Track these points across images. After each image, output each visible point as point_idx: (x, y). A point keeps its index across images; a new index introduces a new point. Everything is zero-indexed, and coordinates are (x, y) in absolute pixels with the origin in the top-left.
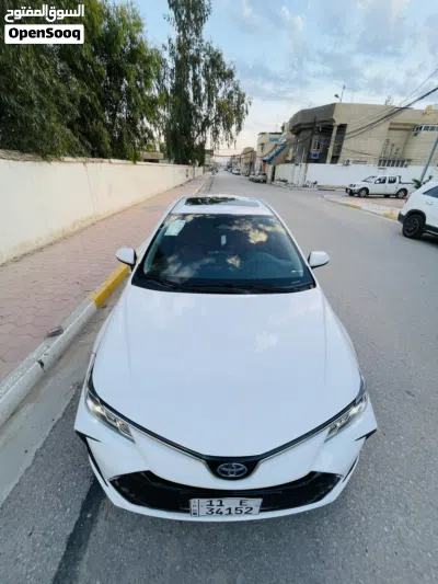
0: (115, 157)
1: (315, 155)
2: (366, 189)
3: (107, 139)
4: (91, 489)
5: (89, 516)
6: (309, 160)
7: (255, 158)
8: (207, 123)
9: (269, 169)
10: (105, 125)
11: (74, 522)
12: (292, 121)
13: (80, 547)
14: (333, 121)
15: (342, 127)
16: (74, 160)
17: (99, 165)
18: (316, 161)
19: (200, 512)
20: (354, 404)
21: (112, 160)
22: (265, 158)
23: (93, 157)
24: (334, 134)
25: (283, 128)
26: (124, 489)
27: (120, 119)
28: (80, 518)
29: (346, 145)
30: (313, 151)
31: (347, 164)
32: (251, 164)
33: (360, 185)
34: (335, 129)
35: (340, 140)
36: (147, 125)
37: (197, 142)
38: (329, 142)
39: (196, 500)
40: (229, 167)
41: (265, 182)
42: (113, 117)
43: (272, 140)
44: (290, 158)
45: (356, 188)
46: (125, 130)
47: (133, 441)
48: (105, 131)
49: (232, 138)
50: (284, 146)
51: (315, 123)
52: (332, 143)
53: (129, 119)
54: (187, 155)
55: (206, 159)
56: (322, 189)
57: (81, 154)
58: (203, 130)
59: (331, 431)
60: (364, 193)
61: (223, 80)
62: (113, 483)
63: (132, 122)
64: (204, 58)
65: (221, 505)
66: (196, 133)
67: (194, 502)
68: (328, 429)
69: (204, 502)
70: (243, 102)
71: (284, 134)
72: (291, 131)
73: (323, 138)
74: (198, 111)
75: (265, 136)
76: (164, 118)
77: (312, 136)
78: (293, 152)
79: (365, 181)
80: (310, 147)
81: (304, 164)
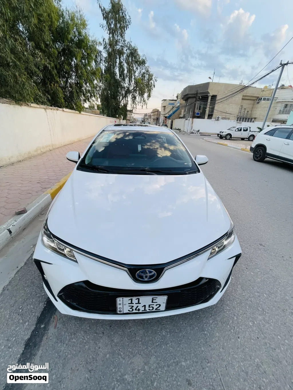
0: (67, 107)
1: (198, 114)
2: (230, 135)
3: (61, 95)
5: (42, 326)
6: (194, 117)
7: (159, 115)
8: (128, 91)
9: (169, 122)
10: (60, 87)
11: (31, 331)
12: (183, 92)
14: (208, 93)
15: (214, 97)
16: (38, 106)
17: (55, 111)
18: (199, 117)
19: (124, 309)
20: (227, 235)
21: (64, 109)
22: (166, 116)
23: (52, 106)
24: (209, 101)
25: (177, 97)
27: (70, 84)
28: (36, 328)
29: (217, 107)
30: (197, 111)
31: (218, 119)
32: (158, 119)
33: (226, 132)
34: (210, 98)
35: (213, 103)
37: (122, 104)
38: (206, 105)
39: (121, 299)
42: (67, 82)
43: (170, 104)
44: (182, 116)
45: (224, 134)
46: (74, 91)
47: (76, 262)
48: (60, 90)
49: (144, 101)
50: (178, 108)
51: (197, 94)
52: (208, 106)
53: (77, 84)
54: (115, 112)
55: (128, 116)
56: (202, 134)
57: (43, 103)
58: (126, 96)
60: (229, 137)
61: (139, 66)
63: (79, 85)
64: (126, 51)
66: (121, 97)
67: (119, 301)
69: (127, 300)
70: (151, 79)
71: (179, 100)
72: (183, 98)
73: (203, 103)
74: (122, 84)
75: (165, 102)
76: (100, 87)
77: (196, 101)
78: (184, 112)
79: (229, 129)
80: (195, 108)
81: (191, 119)
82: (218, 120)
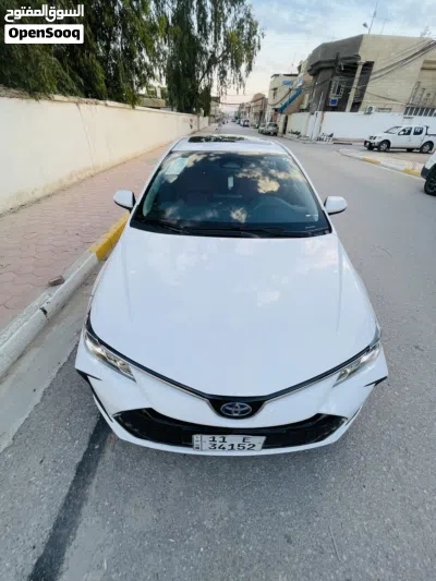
0: (111, 98)
1: (334, 101)
2: (387, 142)
3: (101, 76)
4: (98, 425)
5: (97, 447)
6: (326, 108)
7: (265, 106)
8: (213, 61)
9: (281, 119)
10: (98, 58)
11: (82, 453)
12: (311, 57)
13: (89, 472)
14: (358, 57)
15: (368, 65)
16: (65, 99)
17: (93, 107)
18: (334, 109)
19: (203, 446)
20: (367, 350)
21: (108, 102)
22: (277, 107)
23: (87, 97)
24: (358, 75)
25: (299, 68)
26: (128, 425)
27: (114, 51)
28: (88, 449)
29: (370, 88)
30: (332, 96)
31: (369, 111)
32: (262, 114)
33: (381, 136)
34: (360, 68)
35: (365, 81)
36: (147, 59)
37: (202, 86)
38: (351, 83)
39: (199, 436)
40: (237, 118)
41: (275, 134)
42: (107, 48)
43: (286, 83)
44: (304, 107)
45: (377, 141)
46: (120, 65)
47: (134, 380)
48: (98, 65)
49: (241, 80)
50: (299, 91)
51: (336, 61)
52: (355, 86)
53: (126, 51)
54: (192, 102)
55: (213, 108)
56: (338, 142)
57: (72, 93)
58: (208, 71)
59: (341, 376)
60: (385, 147)
61: (233, 4)
62: (117, 419)
63: (129, 54)
65: (224, 441)
66: (201, 73)
67: (196, 438)
68: (338, 374)
69: (207, 438)
70: (255, 33)
71: (301, 74)
72: (309, 71)
73: (345, 79)
74: (203, 45)
75: (278, 79)
76: (165, 54)
77: (332, 76)
78: (309, 99)
79: (387, 132)
80: (329, 90)
81: (320, 113)
82: (369, 113)
